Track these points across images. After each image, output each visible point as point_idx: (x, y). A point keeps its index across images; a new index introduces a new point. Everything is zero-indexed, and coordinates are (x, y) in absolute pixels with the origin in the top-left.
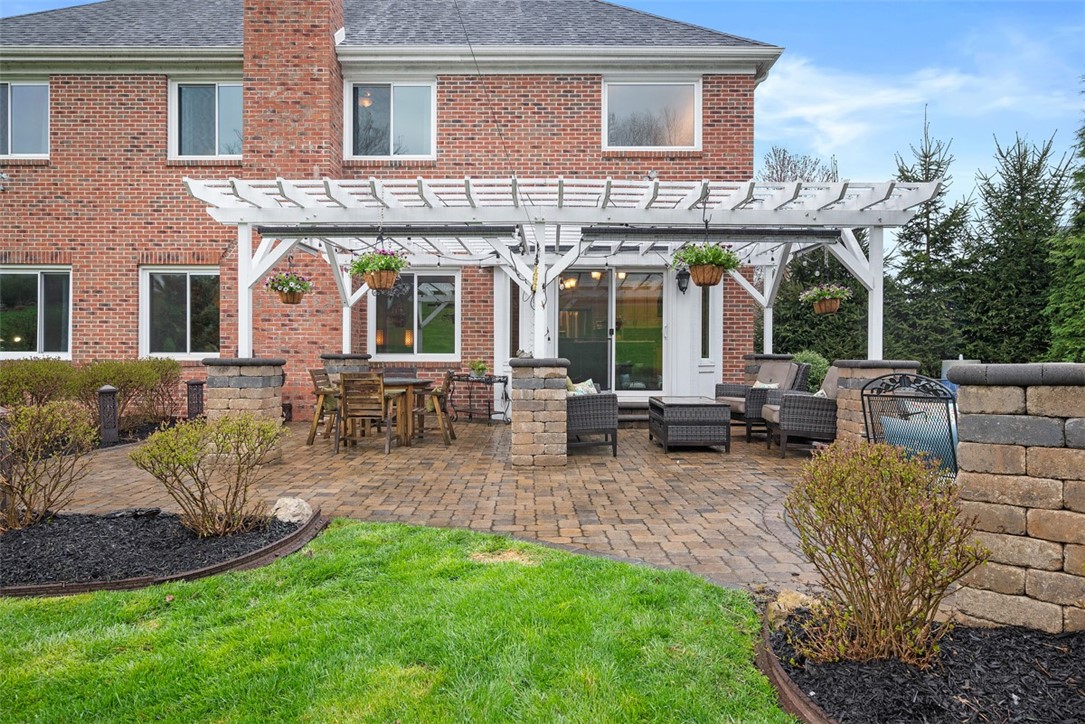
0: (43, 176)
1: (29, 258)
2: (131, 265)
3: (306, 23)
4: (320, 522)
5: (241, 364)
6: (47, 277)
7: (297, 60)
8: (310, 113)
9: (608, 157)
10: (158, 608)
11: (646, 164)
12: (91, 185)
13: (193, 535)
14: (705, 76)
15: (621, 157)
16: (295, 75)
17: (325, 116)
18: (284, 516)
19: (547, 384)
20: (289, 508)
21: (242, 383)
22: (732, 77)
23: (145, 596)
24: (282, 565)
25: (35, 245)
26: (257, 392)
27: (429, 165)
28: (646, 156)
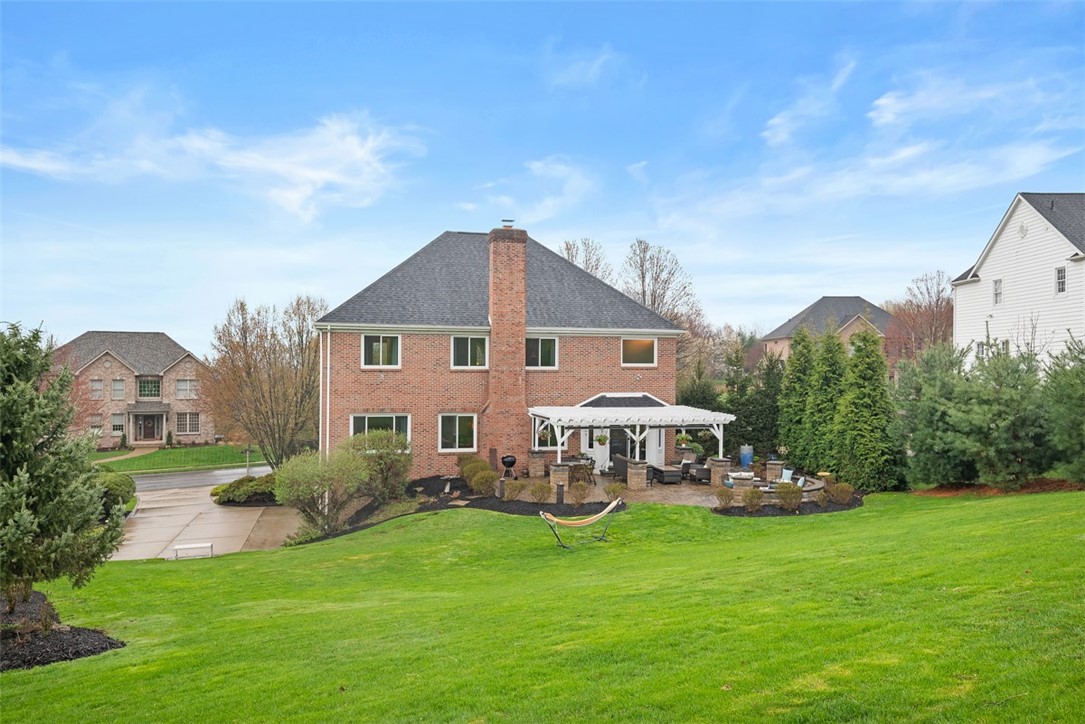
0: (398, 376)
1: (393, 410)
2: (436, 413)
6: (397, 417)
9: (623, 369)
11: (637, 371)
12: (419, 379)
14: (658, 338)
15: (628, 368)
22: (668, 339)
25: (394, 406)
27: (556, 372)
28: (637, 369)
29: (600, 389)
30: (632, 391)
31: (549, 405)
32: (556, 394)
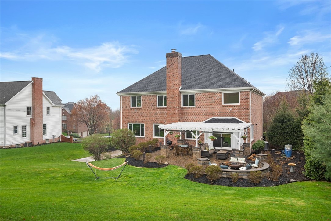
0: (141, 110)
1: (139, 122)
2: (152, 123)
3: (175, 88)
4: (168, 164)
5: (164, 146)
6: (141, 125)
7: (174, 94)
8: (176, 102)
9: (223, 106)
10: (156, 169)
11: (230, 107)
12: (147, 111)
13: (159, 165)
14: (240, 91)
15: (225, 106)
16: (173, 96)
17: (178, 102)
18: (165, 164)
19: (197, 150)
20: (166, 163)
21: (164, 148)
22: (245, 91)
23: (155, 168)
24: (164, 167)
25: (140, 121)
26: (166, 149)
27: (194, 108)
28: (230, 106)
29: (213, 115)
30: (228, 116)
31: (191, 121)
32: (194, 117)
